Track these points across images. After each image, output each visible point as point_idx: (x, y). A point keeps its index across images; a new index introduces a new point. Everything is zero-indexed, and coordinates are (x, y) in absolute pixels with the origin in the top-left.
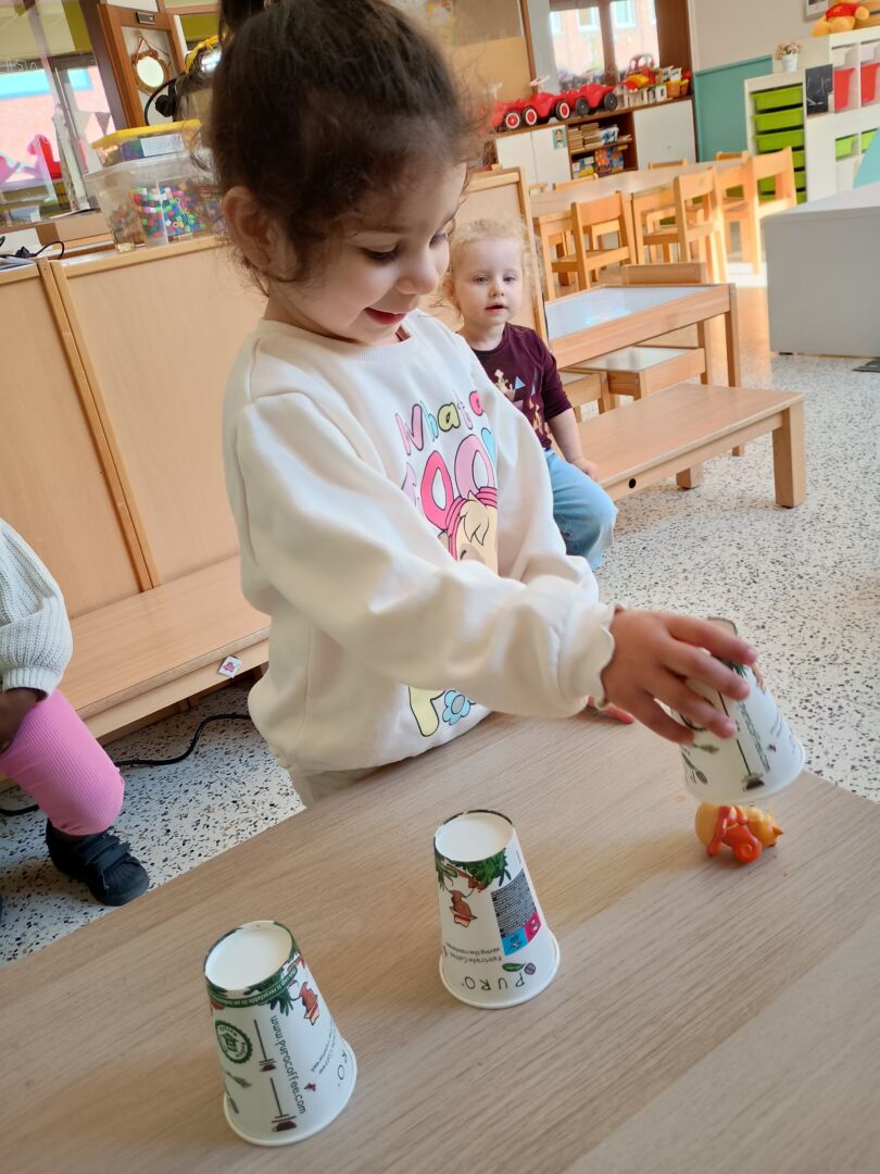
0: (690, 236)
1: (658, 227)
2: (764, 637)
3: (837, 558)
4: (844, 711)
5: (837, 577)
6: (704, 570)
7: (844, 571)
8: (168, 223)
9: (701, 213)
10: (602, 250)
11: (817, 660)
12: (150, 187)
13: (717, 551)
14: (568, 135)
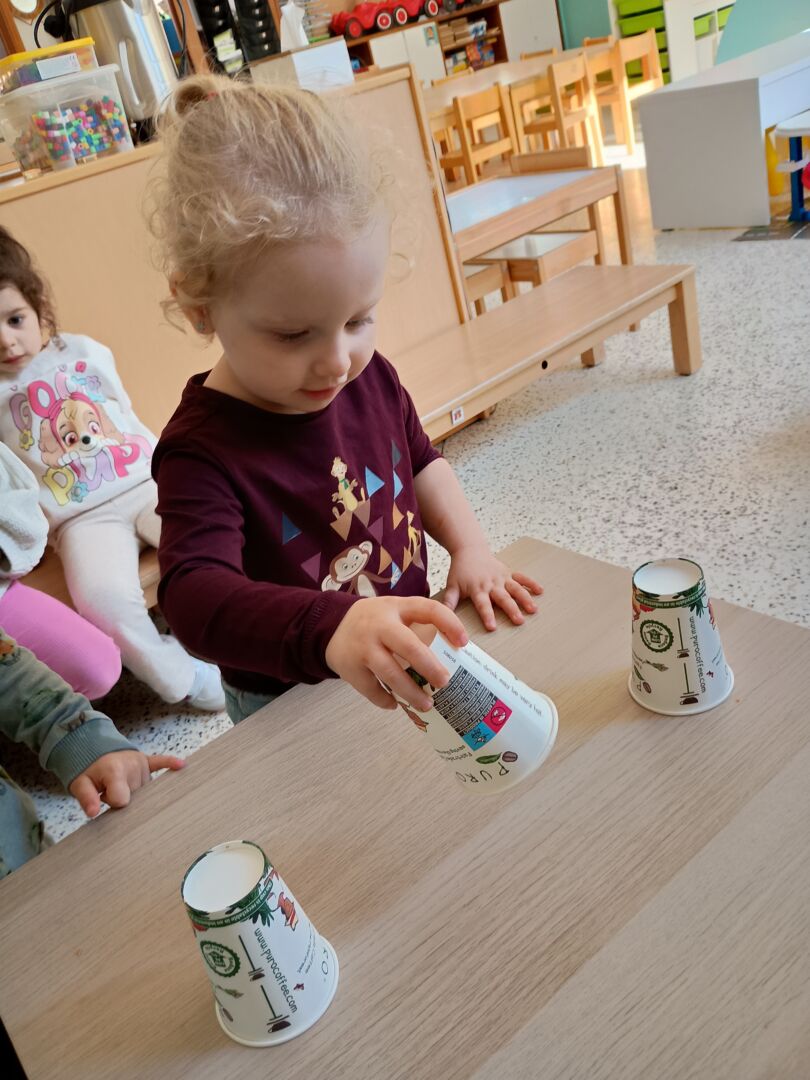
0: (567, 123)
1: (535, 116)
2: (677, 497)
3: (736, 419)
4: (757, 556)
5: (738, 436)
6: (615, 441)
7: (744, 429)
8: (72, 145)
9: (574, 99)
10: (483, 143)
11: (728, 513)
12: (52, 110)
13: (626, 422)
14: (438, 32)
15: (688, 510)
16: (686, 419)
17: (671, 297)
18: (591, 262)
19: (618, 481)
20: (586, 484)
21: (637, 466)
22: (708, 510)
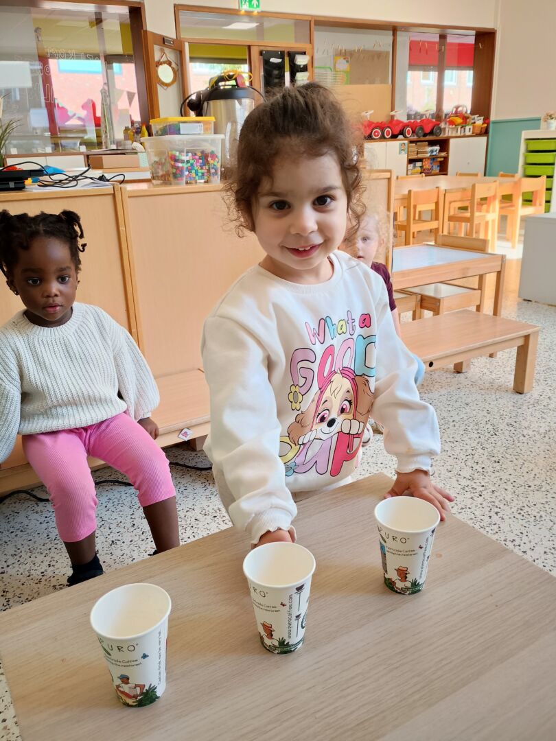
0: (477, 220)
1: (457, 211)
2: (498, 468)
3: (547, 428)
4: (543, 519)
5: (546, 439)
6: (465, 423)
7: (551, 436)
8: (187, 173)
10: (421, 220)
11: (530, 487)
12: (181, 152)
13: (474, 413)
14: (408, 147)
15: (504, 478)
16: (514, 420)
17: (521, 342)
18: (474, 309)
21: (476, 442)
22: (517, 481)
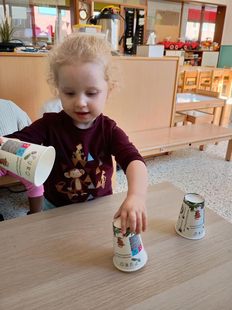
0: (213, 86)
1: (204, 82)
2: (217, 193)
6: (203, 172)
9: (217, 81)
10: (188, 84)
11: (231, 202)
13: (207, 168)
14: (185, 54)
15: (219, 197)
16: (225, 172)
17: (230, 138)
19: (201, 183)
20: (191, 181)
21: (208, 181)
22: (225, 199)
